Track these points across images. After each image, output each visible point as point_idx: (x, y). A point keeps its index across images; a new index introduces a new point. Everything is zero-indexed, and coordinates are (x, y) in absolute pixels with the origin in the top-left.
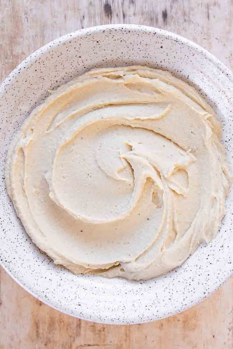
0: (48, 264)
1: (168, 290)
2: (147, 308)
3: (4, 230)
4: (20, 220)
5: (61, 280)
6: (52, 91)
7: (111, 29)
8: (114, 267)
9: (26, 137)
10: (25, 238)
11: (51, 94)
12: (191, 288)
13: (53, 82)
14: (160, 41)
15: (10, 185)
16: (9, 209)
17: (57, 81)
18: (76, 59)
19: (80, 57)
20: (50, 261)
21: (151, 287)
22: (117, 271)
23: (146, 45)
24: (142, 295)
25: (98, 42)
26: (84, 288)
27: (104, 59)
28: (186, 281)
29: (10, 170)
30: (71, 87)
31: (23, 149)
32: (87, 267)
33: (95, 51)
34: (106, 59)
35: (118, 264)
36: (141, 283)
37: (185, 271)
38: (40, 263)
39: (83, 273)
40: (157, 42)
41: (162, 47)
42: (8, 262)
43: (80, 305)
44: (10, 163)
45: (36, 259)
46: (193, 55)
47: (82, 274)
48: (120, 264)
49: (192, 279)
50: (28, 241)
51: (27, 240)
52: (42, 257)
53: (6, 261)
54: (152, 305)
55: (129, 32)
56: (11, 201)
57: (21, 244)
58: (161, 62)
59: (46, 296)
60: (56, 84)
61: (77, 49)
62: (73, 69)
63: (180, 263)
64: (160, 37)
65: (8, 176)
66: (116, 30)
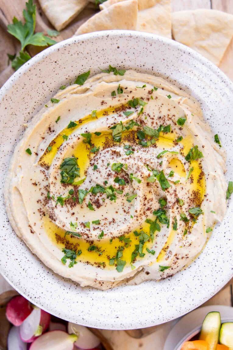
0: (76, 289)
1: (196, 278)
2: (182, 300)
3: (24, 269)
4: (36, 256)
5: (93, 299)
6: (27, 124)
7: (65, 46)
8: (139, 272)
9: (16, 175)
10: (46, 272)
11: (27, 127)
12: (217, 269)
13: (25, 115)
14: (115, 42)
15: (17, 225)
16: (22, 248)
17: (29, 113)
18: (40, 86)
19: (44, 82)
20: (77, 286)
21: (179, 280)
22: (143, 275)
23: (103, 50)
24: (174, 290)
25: (56, 62)
26: (116, 301)
27: (67, 77)
28: (211, 264)
29: (12, 211)
30: (44, 114)
31: (18, 188)
32: (113, 281)
33: (56, 73)
34: (69, 76)
35: (141, 269)
36: (169, 280)
37: (207, 254)
38: (68, 290)
39: (112, 287)
40: (113, 44)
41: (118, 47)
42: (38, 298)
43: (118, 317)
44: (10, 205)
45: (63, 287)
46: (151, 45)
47: (110, 288)
48: (143, 268)
49: (216, 260)
50: (50, 273)
51: (48, 273)
52: (68, 285)
53: (35, 297)
54: (186, 296)
55: (83, 42)
56: (22, 241)
57: (44, 278)
58: (122, 62)
59: (83, 319)
60: (29, 116)
61: (38, 75)
62: (41, 97)
63: (200, 248)
64: (114, 38)
65: (12, 218)
66: (70, 45)
